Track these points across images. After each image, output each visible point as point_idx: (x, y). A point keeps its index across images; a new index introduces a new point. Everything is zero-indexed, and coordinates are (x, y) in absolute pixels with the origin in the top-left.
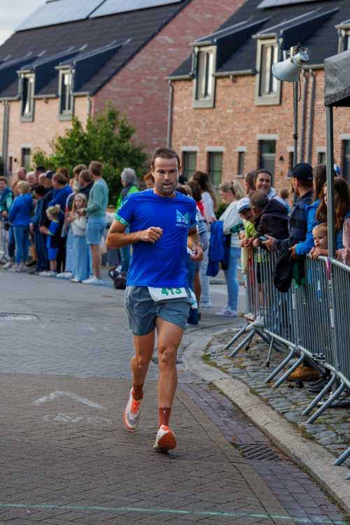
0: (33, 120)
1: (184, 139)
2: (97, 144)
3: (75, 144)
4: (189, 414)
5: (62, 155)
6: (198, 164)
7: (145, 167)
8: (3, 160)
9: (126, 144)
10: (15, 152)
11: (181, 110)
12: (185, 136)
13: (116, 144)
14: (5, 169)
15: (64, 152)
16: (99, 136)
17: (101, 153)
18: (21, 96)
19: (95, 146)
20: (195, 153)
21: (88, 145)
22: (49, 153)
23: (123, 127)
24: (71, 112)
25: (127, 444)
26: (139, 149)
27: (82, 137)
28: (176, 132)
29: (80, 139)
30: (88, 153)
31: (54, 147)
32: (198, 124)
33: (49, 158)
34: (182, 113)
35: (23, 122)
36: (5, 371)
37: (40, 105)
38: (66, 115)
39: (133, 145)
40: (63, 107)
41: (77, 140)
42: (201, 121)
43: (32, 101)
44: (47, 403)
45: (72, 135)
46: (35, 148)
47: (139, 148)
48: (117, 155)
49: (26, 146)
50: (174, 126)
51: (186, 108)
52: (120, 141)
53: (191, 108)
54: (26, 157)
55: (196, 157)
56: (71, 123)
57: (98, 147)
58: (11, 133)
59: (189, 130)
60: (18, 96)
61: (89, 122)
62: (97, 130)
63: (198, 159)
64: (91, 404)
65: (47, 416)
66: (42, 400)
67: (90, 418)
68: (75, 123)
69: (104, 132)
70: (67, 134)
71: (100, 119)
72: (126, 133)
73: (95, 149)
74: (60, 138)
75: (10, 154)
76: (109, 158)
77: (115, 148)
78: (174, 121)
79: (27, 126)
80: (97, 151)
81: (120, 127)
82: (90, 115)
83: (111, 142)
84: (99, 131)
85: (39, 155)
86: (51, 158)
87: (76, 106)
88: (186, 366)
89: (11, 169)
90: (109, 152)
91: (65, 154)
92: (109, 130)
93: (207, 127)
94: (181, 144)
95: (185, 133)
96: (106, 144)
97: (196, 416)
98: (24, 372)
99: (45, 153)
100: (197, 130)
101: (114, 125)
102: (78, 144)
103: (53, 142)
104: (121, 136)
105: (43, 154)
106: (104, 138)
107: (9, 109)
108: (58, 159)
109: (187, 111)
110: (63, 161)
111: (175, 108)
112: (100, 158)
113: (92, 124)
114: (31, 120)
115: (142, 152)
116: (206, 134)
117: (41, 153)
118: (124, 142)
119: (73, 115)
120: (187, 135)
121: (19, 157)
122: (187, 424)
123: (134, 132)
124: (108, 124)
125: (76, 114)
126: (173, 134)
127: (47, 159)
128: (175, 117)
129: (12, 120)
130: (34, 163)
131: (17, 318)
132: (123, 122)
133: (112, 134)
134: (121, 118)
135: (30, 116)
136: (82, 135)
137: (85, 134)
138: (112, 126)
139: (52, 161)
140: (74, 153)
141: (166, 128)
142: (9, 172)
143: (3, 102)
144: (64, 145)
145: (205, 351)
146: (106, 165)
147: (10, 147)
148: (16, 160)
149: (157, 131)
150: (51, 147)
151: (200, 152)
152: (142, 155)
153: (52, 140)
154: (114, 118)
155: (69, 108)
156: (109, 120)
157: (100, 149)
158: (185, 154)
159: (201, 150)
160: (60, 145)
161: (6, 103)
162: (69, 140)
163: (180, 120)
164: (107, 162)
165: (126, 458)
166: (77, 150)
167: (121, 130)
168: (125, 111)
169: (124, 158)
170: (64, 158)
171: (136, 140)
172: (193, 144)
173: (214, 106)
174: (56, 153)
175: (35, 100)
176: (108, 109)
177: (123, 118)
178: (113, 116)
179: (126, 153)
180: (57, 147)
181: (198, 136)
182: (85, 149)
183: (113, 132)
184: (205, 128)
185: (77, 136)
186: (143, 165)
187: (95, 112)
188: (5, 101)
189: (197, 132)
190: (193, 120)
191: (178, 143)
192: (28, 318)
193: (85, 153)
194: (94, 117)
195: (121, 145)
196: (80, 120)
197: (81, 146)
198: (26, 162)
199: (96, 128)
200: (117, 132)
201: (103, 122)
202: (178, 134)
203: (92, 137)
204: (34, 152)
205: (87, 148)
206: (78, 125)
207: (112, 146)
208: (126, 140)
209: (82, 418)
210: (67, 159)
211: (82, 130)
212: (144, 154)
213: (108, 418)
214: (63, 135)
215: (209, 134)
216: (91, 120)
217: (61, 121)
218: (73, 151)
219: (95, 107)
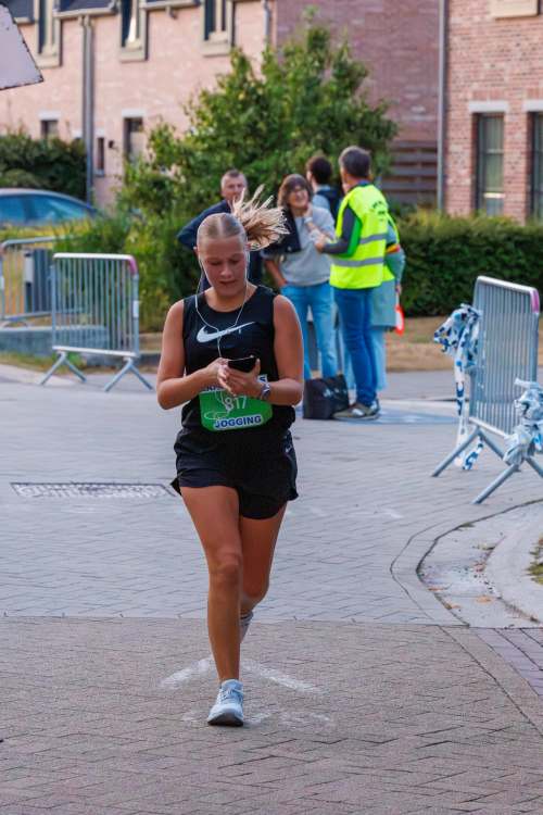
0: (147, 57)
1: (475, 86)
2: (285, 104)
3: (239, 106)
4: (505, 698)
5: (211, 130)
6: (508, 139)
7: (392, 150)
8: (84, 145)
9: (350, 101)
10: (109, 127)
11: (467, 24)
12: (477, 81)
13: (327, 102)
14: (89, 164)
15: (215, 125)
16: (290, 87)
17: (295, 122)
18: (119, 4)
19: (282, 108)
20: (500, 116)
21: (266, 108)
22: (185, 128)
23: (341, 66)
24: (227, 35)
25: (369, 771)
26: (377, 113)
27: (254, 91)
28: (459, 71)
29: (247, 93)
30: (268, 124)
31: (193, 113)
32: (504, 53)
33: (182, 139)
34: (470, 29)
35: (125, 62)
36: (100, 614)
37: (160, 23)
38: (215, 44)
39: (364, 105)
40: (209, 27)
41: (241, 96)
42: (512, 45)
43: (143, 15)
44: (192, 683)
45: (231, 86)
46: (152, 118)
47: (377, 110)
48: (329, 127)
49: (133, 113)
50: (453, 59)
51: (477, 18)
52: (337, 96)
53: (488, 18)
54: (135, 136)
55: (503, 124)
56: (228, 59)
57: (288, 111)
58: (100, 86)
59: (487, 66)
60: (111, 5)
61: (268, 59)
62: (285, 74)
63: (507, 128)
64: (288, 682)
65: (192, 712)
66: (182, 675)
67: (286, 715)
68: (236, 60)
69: (300, 77)
70: (222, 86)
71: (291, 49)
72: (349, 79)
73: (282, 116)
74: (205, 94)
75: (99, 133)
76: (315, 135)
77: (326, 111)
78: (452, 46)
79: (135, 71)
80: (287, 119)
81: (335, 66)
82: (268, 41)
83: (316, 100)
84: (291, 75)
85: (160, 134)
86: (187, 139)
87: (237, 22)
88: (495, 590)
89: (102, 165)
90: (312, 121)
91: (218, 129)
92: (313, 74)
93: (525, 58)
94: (470, 96)
95: (476, 72)
96: (305, 103)
97: (518, 702)
98: (138, 614)
99: (174, 128)
100: (502, 65)
101: (321, 61)
102: (245, 105)
103: (191, 102)
104: (338, 84)
105: (170, 130)
106: (302, 89)
107: (93, 35)
108: (202, 139)
109: (479, 23)
110: (213, 143)
111: (455, 19)
112: (294, 134)
113: (276, 61)
114: (141, 55)
115: (386, 117)
116: (524, 74)
117: (166, 128)
118: (346, 97)
119: (233, 44)
120: (482, 77)
121: (119, 140)
122: (501, 720)
123: (365, 75)
124: (310, 59)
125: (239, 42)
126: (452, 76)
127: (178, 140)
128: (455, 40)
129: (100, 57)
130: (151, 150)
131: (123, 494)
132: (341, 54)
133: (319, 82)
134: (335, 46)
135: (140, 48)
136: (253, 85)
137: (259, 85)
138: (317, 64)
139: (189, 145)
140: (237, 126)
141: (436, 63)
142: (96, 171)
143: (80, 19)
144: (214, 109)
145: (536, 554)
146: (308, 149)
147: (99, 117)
148: (111, 144)
149: (415, 70)
150: (187, 114)
151: (511, 114)
152: (386, 125)
153: (188, 99)
154: (322, 47)
155: (224, 28)
156: (309, 52)
157: (292, 115)
158: (479, 119)
159: (514, 108)
160: (204, 109)
161: (87, 19)
162: (226, 98)
163: (464, 44)
164: (308, 143)
165: (369, 803)
166: (243, 118)
167: (336, 71)
168: (345, 31)
169: (347, 134)
170: (214, 138)
171: (370, 92)
172: (496, 97)
173: (539, 13)
174: (199, 124)
175: (148, 12)
176: (308, 26)
177: (340, 46)
178: (317, 41)
179: (349, 122)
180: (199, 113)
181: (507, 79)
182: (261, 116)
183: (320, 76)
184: (521, 60)
185: (241, 88)
186: (389, 145)
187: (279, 35)
188: (83, 17)
189: (502, 70)
190: (495, 43)
191: (461, 96)
192: (147, 493)
193: (261, 125)
194: (279, 46)
195: (338, 103)
196: (247, 52)
197: (251, 110)
198: (135, 149)
199: (284, 69)
200: (329, 76)
201: (299, 55)
202: (461, 75)
203: (275, 89)
204: (150, 126)
205: (265, 114)
206: (243, 64)
207: (320, 107)
208: (348, 93)
209: (270, 715)
210: (221, 139)
211: (252, 75)
212: (389, 122)
213: (326, 712)
214: (212, 87)
215: (530, 74)
216: (271, 53)
217: (209, 57)
218: (234, 121)
219: (279, 24)
